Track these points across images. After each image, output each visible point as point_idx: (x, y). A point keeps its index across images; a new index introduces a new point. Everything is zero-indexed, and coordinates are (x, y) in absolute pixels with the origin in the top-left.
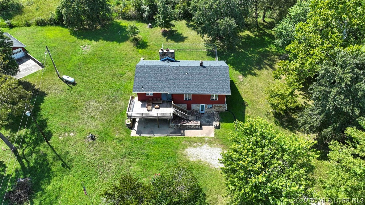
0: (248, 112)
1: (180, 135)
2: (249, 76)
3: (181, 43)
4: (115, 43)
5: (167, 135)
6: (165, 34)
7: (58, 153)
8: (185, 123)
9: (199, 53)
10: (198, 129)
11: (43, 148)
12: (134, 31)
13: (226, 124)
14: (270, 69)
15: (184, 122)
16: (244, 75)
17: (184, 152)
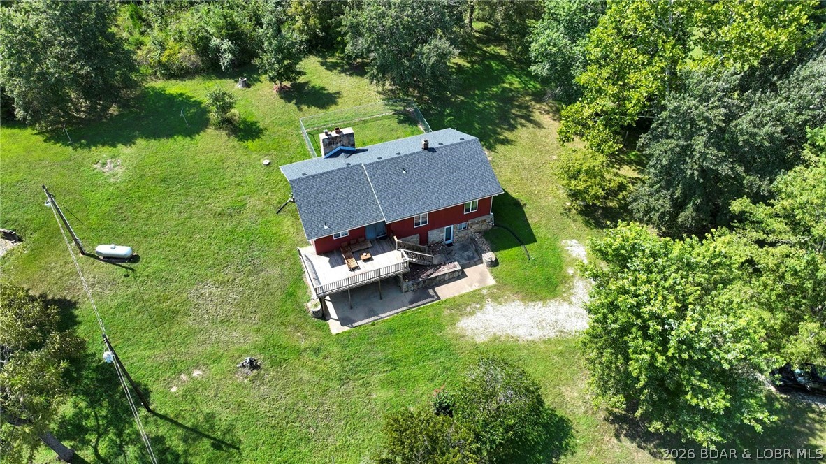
0: (532, 218)
1: (431, 299)
2: (500, 148)
3: (333, 108)
4: (179, 138)
5: (405, 308)
6: (285, 94)
7: (189, 425)
8: (431, 274)
9: (381, 121)
10: (459, 278)
12: (223, 102)
13: (506, 251)
14: (530, 125)
15: (429, 272)
17: (458, 331)
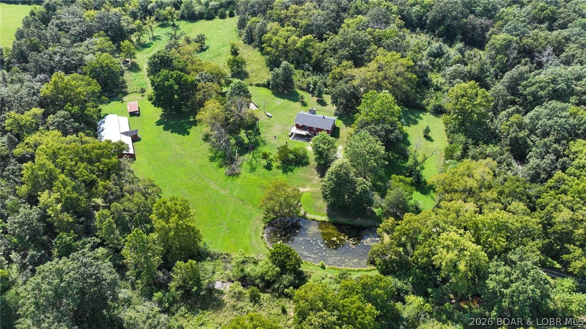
1: (308, 142)
2: (348, 127)
3: (324, 107)
4: (292, 102)
5: (303, 141)
6: (318, 101)
7: (262, 140)
11: (257, 137)
12: (302, 97)
15: (311, 138)
16: (346, 126)
